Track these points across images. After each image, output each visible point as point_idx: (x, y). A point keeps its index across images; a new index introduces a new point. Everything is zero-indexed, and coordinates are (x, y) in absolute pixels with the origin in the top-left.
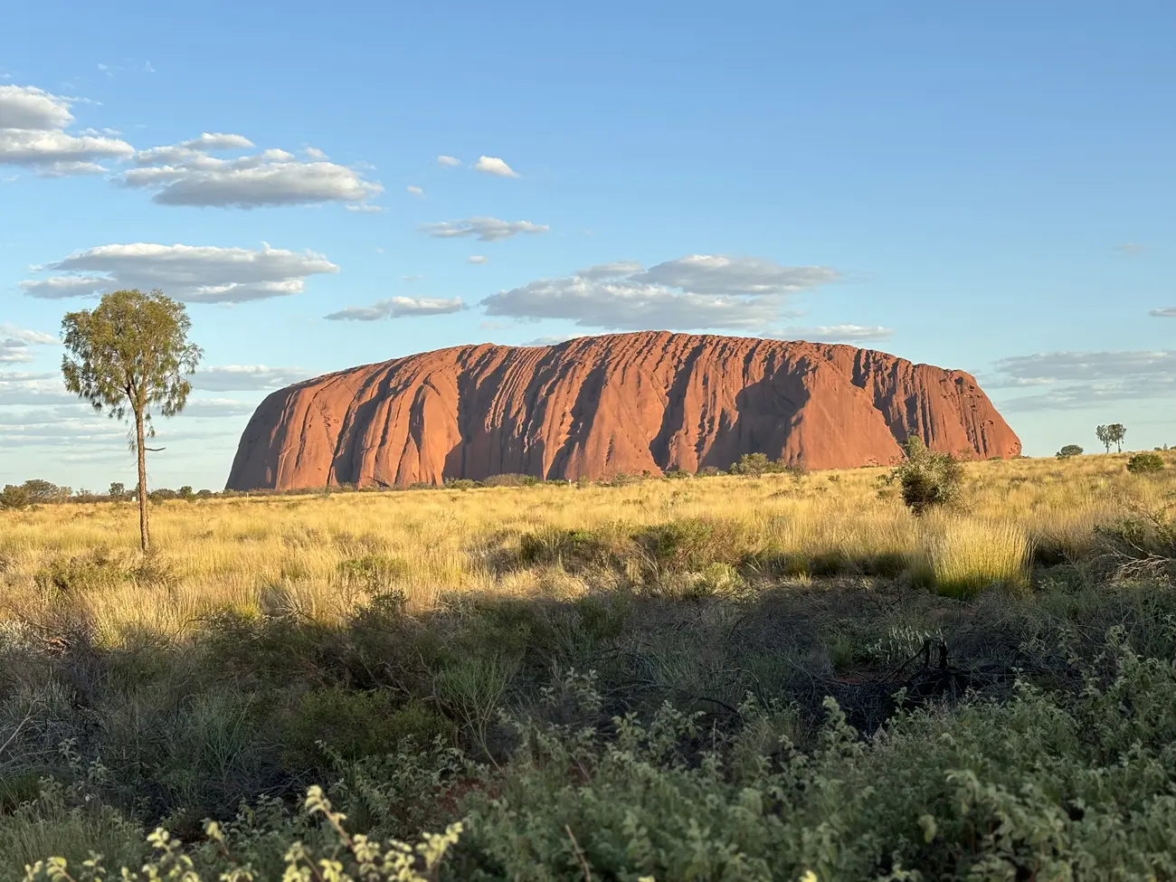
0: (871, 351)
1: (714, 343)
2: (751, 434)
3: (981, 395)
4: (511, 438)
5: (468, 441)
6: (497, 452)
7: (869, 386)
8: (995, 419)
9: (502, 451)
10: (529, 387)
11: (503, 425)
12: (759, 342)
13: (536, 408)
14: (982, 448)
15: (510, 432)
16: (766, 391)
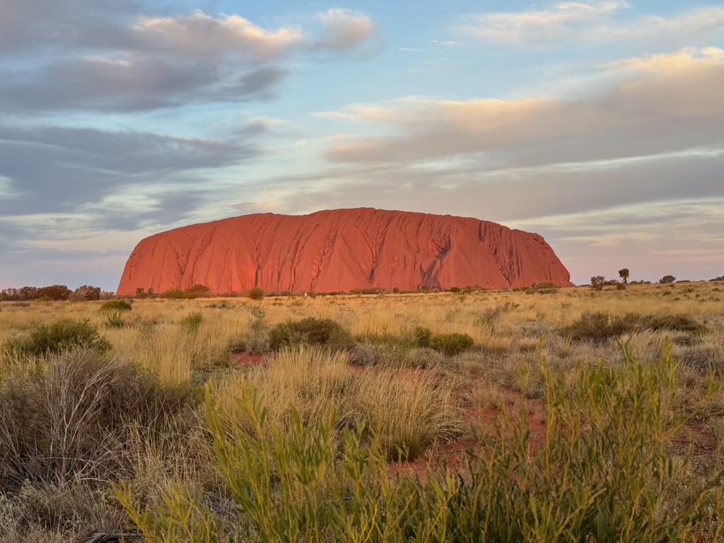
0: (488, 222)
1: (400, 215)
2: (421, 267)
3: (548, 248)
4: (284, 268)
5: (259, 268)
6: (276, 275)
7: (487, 242)
8: (556, 261)
9: (279, 274)
10: (294, 238)
11: (279, 260)
12: (425, 215)
13: (298, 251)
14: (549, 277)
15: (283, 264)
16: (430, 243)
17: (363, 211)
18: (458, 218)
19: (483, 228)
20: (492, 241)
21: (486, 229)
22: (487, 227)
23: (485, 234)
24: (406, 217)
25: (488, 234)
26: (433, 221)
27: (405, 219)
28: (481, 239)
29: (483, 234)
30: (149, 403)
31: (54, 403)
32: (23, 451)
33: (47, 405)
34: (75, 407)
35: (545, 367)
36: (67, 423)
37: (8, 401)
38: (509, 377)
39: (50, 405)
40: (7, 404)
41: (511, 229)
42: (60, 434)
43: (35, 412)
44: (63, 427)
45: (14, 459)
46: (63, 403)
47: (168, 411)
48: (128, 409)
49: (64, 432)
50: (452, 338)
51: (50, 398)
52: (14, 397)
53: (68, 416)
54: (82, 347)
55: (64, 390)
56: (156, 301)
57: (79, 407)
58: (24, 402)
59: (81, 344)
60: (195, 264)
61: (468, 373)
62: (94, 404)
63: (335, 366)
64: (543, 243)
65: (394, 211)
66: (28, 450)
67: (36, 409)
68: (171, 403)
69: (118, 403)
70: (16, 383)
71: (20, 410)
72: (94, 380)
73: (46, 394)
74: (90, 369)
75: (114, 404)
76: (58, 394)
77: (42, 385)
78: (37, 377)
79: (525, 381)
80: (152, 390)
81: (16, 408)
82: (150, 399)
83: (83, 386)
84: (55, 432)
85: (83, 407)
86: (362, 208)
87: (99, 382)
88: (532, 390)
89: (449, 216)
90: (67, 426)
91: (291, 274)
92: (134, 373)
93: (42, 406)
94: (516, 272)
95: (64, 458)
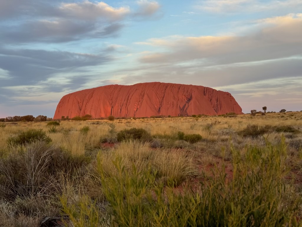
0: (208, 87)
1: (171, 85)
2: (180, 107)
3: (233, 98)
4: (123, 107)
5: (112, 108)
6: (119, 110)
7: (207, 96)
8: (236, 104)
9: (121, 110)
10: (127, 95)
11: (121, 104)
12: (181, 85)
13: (129, 100)
14: (233, 110)
15: (123, 105)
16: (183, 96)
17: (155, 84)
18: (195, 86)
19: (205, 90)
20: (210, 96)
21: (207, 90)
22: (207, 89)
23: (207, 93)
24: (173, 86)
25: (208, 93)
26: (185, 87)
27: (173, 87)
28: (205, 94)
29: (205, 93)
30: (68, 164)
31: (28, 164)
32: (16, 184)
33: (26, 165)
34: (37, 165)
35: (232, 148)
36: (34, 172)
37: (9, 163)
38: (217, 152)
39: (27, 165)
40: (9, 164)
41: (217, 90)
42: (31, 177)
43: (21, 168)
44: (32, 174)
45: (12, 187)
46: (32, 164)
47: (75, 167)
48: (59, 166)
49: (33, 176)
50: (193, 136)
51: (27, 162)
52: (12, 162)
53: (34, 169)
54: (40, 141)
55: (32, 158)
56: (70, 121)
57: (39, 166)
58: (16, 164)
59: (39, 139)
60: (86, 106)
61: (200, 150)
62: (45, 164)
63: (144, 148)
64: (231, 96)
65: (168, 83)
66: (18, 183)
67: (21, 166)
68: (77, 163)
69: (55, 164)
70: (13, 155)
71: (14, 167)
72: (45, 154)
73: (25, 160)
74: (43, 150)
75: (53, 164)
76: (30, 160)
77: (24, 156)
78: (21, 153)
79: (223, 154)
80: (69, 158)
81: (12, 166)
82: (68, 162)
83: (40, 157)
84: (29, 176)
85: (41, 165)
86: (155, 82)
87: (47, 155)
88: (226, 157)
89: (191, 85)
90: (34, 173)
91: (126, 110)
92: (61, 151)
93: (24, 165)
94: (219, 108)
95: (33, 187)
